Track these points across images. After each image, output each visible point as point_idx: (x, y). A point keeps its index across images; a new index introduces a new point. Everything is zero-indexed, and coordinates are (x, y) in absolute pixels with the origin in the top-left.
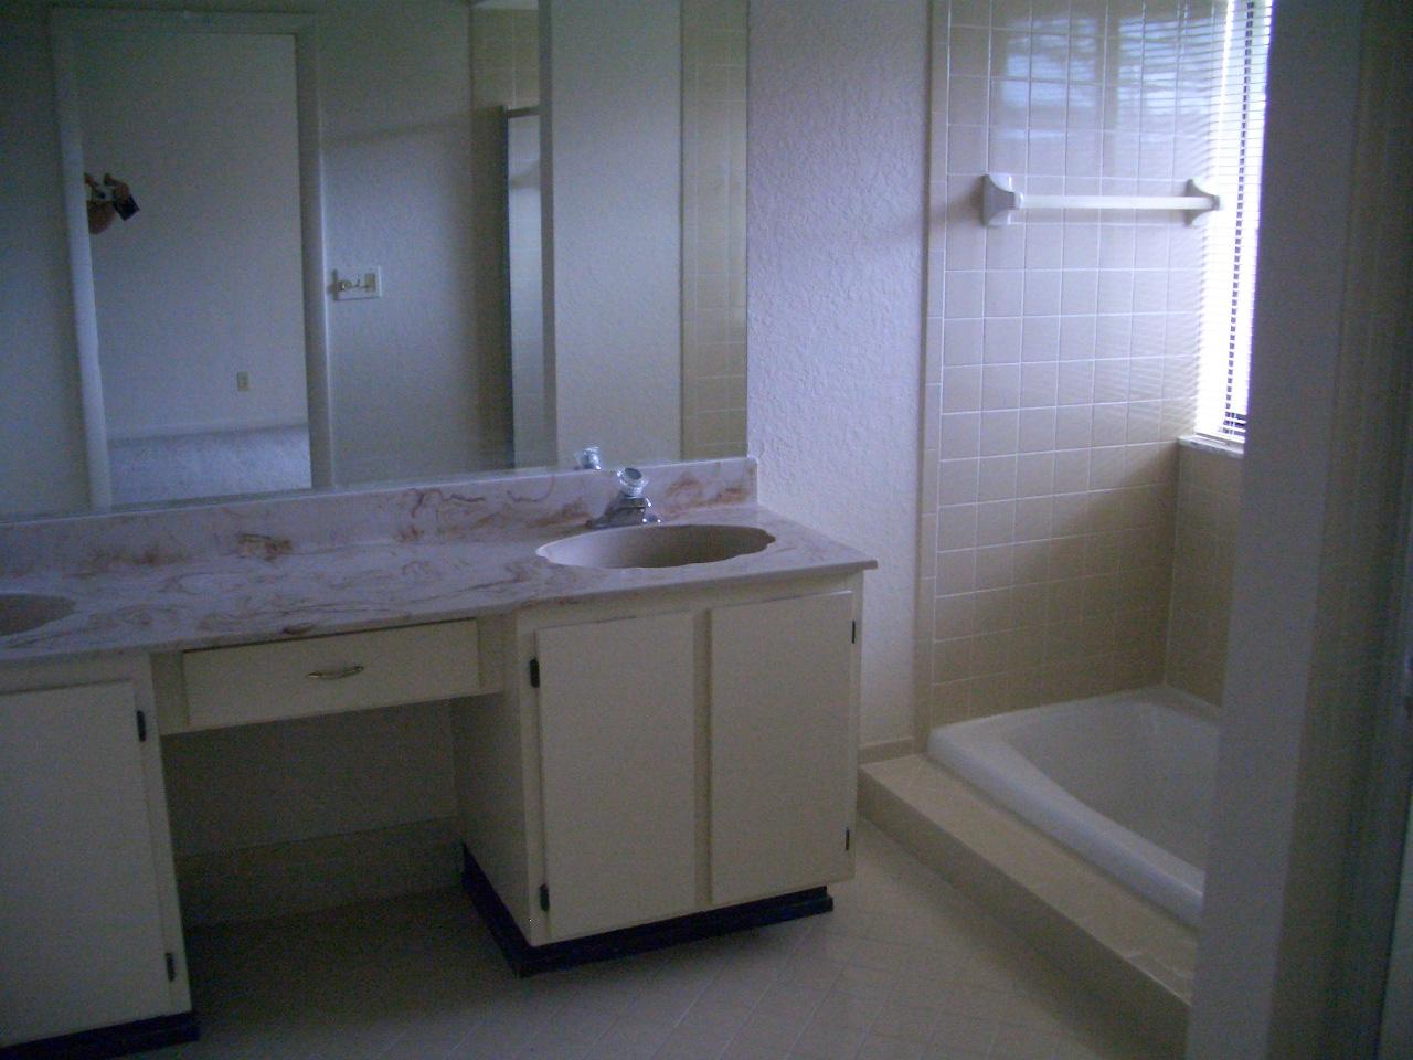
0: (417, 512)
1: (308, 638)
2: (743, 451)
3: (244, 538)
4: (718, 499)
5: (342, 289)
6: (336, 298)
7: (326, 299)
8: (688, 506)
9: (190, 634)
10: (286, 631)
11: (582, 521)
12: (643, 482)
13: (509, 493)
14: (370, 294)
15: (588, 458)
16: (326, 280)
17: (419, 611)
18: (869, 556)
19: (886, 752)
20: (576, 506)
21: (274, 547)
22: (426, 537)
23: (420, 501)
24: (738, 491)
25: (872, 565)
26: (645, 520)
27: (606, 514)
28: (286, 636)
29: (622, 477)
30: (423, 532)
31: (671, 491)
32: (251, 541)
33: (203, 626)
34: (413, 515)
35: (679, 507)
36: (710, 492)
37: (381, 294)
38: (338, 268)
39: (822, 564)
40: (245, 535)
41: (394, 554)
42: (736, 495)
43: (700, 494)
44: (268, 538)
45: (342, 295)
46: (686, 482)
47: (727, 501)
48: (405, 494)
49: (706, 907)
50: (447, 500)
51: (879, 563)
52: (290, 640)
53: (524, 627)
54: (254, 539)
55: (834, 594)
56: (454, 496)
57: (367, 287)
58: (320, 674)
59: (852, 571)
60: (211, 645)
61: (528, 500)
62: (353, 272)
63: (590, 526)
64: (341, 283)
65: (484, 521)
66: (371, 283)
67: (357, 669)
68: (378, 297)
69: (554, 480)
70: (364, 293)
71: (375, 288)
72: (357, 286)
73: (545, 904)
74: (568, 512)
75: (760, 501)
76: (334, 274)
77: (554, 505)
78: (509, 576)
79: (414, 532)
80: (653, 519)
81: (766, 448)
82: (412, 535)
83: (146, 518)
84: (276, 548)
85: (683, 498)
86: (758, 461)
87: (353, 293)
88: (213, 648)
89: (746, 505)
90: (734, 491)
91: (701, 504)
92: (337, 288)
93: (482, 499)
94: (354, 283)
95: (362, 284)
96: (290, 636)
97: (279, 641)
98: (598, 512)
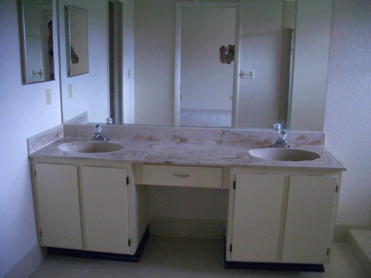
0: (222, 136)
1: (172, 165)
2: (322, 130)
3: (175, 137)
4: (312, 143)
5: (243, 75)
6: (241, 78)
7: (239, 78)
8: (302, 144)
9: (142, 159)
10: (166, 162)
11: (269, 145)
12: (286, 135)
13: (249, 134)
14: (250, 77)
15: (277, 127)
16: (239, 73)
17: (202, 162)
18: (345, 167)
19: (355, 227)
20: (269, 140)
21: (182, 140)
22: (224, 143)
23: (224, 133)
24: (319, 142)
25: (345, 170)
26: (286, 147)
27: (275, 143)
28: (165, 164)
29: (280, 134)
30: (223, 142)
31: (298, 139)
32: (177, 138)
33: (147, 158)
34: (221, 136)
35: (299, 144)
36: (310, 141)
37: (254, 78)
38: (243, 70)
39: (329, 167)
40: (175, 136)
41: (211, 146)
42: (318, 143)
43: (306, 141)
44: (181, 138)
45: (243, 77)
46: (302, 137)
47: (315, 145)
48: (220, 131)
49: (280, 262)
50: (231, 134)
51: (347, 169)
52: (167, 165)
53: (233, 172)
54: (177, 137)
55: (331, 176)
56: (233, 133)
57: (250, 75)
58: (178, 175)
59: (339, 170)
60: (146, 163)
61: (254, 137)
62: (246, 71)
63: (271, 146)
64: (243, 74)
65: (241, 141)
66: (251, 74)
67: (188, 176)
68: (253, 78)
69: (262, 132)
70: (249, 77)
71: (252, 76)
72: (247, 75)
73: (231, 250)
74: (266, 141)
75: (325, 146)
76: (241, 71)
77: (262, 139)
78: (236, 157)
79: (221, 141)
80: (289, 146)
81: (330, 130)
82: (220, 142)
83: (150, 128)
84: (183, 140)
85: (301, 142)
86: (326, 134)
87: (246, 77)
88: (146, 164)
89: (321, 146)
90: (317, 142)
91: (306, 144)
92: (242, 75)
93: (241, 135)
94: (246, 74)
95: (249, 74)
96: (167, 164)
97: (163, 165)
98: (274, 142)
